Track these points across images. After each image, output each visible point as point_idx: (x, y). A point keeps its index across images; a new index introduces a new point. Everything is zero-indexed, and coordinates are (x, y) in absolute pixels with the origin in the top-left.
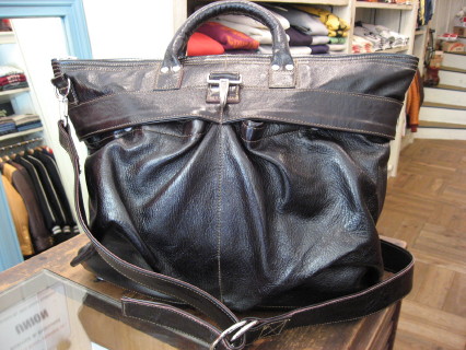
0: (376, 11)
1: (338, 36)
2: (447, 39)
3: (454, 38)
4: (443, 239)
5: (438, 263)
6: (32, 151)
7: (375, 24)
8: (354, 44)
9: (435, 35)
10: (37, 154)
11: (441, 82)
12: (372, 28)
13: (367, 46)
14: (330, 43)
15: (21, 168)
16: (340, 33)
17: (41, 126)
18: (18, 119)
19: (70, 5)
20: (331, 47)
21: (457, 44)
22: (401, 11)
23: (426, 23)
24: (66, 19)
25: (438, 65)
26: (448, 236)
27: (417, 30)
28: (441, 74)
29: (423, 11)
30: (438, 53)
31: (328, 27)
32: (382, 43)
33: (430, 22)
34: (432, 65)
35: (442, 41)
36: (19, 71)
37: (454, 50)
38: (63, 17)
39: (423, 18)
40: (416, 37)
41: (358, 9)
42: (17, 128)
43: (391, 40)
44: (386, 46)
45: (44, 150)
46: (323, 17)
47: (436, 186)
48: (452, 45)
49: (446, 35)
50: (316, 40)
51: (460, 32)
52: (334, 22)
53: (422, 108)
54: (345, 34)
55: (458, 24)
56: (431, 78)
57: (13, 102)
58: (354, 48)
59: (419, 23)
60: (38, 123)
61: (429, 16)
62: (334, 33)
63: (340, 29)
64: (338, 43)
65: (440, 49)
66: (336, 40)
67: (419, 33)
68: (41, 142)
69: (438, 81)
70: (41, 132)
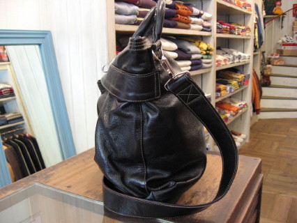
0: (228, 39)
1: (207, 54)
2: (273, 57)
3: (278, 57)
4: (282, 178)
5: (281, 193)
6: (17, 136)
7: (228, 48)
8: (217, 59)
9: (265, 54)
10: (20, 138)
11: (272, 83)
12: (227, 50)
13: (225, 60)
14: (202, 58)
15: (10, 147)
16: (208, 53)
17: (23, 120)
18: (8, 116)
19: (44, 38)
20: (203, 61)
21: (279, 60)
22: (244, 39)
23: (260, 47)
24: (42, 46)
25: (269, 73)
26: (285, 176)
27: (255, 51)
28: (272, 78)
29: (257, 40)
30: (268, 66)
31: (201, 49)
32: (234, 59)
33: (262, 46)
34: (265, 73)
35: (270, 58)
36: (9, 86)
37: (278, 64)
38: (40, 45)
39: (257, 44)
40: (254, 56)
41: (218, 38)
42: (8, 122)
43: (239, 57)
44: (237, 60)
45: (25, 136)
46: (197, 43)
47: (275, 147)
48: (276, 61)
49: (272, 55)
50: (194, 57)
51: (281, 52)
52: (204, 46)
53: (261, 100)
54: (211, 53)
55: (279, 48)
56: (266, 81)
57: (5, 106)
58: (217, 61)
59: (255, 47)
60: (21, 118)
61: (261, 43)
62: (205, 52)
63: (208, 50)
64: (207, 59)
65: (269, 63)
66: (206, 57)
67: (256, 53)
68: (23, 130)
69: (270, 82)
70: (23, 124)
